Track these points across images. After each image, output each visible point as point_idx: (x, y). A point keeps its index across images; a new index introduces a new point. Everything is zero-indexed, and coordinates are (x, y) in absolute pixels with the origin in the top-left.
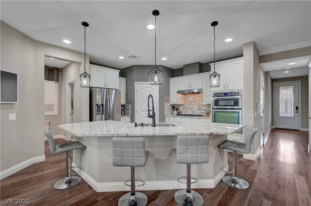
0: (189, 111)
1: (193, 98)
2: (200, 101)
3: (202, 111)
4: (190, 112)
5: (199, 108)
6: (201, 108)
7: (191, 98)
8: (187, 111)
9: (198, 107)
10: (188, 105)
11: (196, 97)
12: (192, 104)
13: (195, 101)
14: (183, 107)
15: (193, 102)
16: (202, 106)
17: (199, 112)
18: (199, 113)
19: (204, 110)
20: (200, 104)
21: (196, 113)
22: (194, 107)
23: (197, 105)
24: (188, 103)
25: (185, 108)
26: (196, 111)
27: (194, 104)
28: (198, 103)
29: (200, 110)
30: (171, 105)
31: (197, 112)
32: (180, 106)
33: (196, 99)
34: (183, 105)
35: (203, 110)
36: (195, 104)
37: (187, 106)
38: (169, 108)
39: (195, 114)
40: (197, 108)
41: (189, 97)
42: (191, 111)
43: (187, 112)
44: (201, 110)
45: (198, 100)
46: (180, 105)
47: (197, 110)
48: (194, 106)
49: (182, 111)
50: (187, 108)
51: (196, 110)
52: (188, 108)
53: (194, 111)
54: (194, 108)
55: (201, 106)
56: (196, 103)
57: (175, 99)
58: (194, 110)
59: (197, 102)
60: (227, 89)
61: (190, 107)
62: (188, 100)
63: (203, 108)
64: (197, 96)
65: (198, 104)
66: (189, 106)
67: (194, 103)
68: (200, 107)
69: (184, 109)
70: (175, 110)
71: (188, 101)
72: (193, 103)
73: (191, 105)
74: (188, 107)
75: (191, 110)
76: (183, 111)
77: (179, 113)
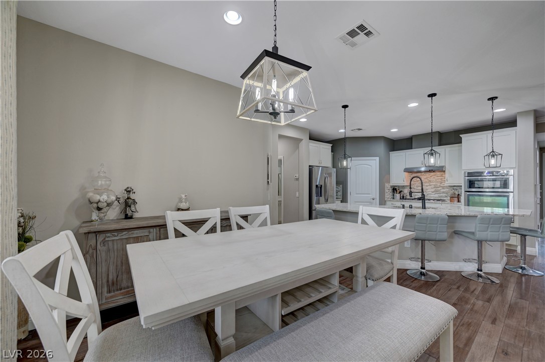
2: (437, 182)
3: (441, 195)
5: (436, 191)
6: (439, 191)
10: (417, 186)
11: (431, 177)
13: (430, 181)
14: (408, 189)
15: (426, 182)
16: (441, 188)
17: (437, 195)
20: (437, 185)
28: (434, 183)
30: (391, 187)
31: (432, 196)
33: (431, 179)
34: (408, 187)
35: (443, 193)
36: (430, 185)
38: (389, 189)
40: (433, 190)
43: (415, 195)
44: (440, 193)
45: (434, 180)
46: (405, 187)
48: (427, 188)
50: (415, 191)
51: (430, 193)
55: (439, 187)
56: (431, 184)
57: (399, 178)
63: (442, 190)
64: (433, 175)
65: (435, 185)
68: (438, 189)
70: (398, 192)
71: (417, 181)
72: (425, 184)
74: (417, 189)
77: (403, 196)
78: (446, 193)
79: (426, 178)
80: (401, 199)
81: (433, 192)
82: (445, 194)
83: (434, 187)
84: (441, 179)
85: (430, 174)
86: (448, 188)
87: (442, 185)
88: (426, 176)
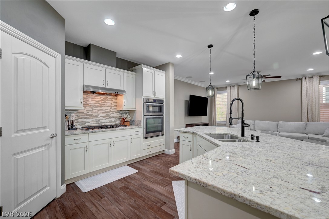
0: (90, 120)
1: (96, 100)
2: (108, 106)
4: (92, 123)
5: (107, 116)
6: (109, 116)
7: (94, 100)
8: (86, 120)
9: (106, 114)
10: (87, 111)
11: (102, 100)
12: (95, 109)
13: (101, 105)
14: (77, 114)
15: (97, 106)
16: (111, 113)
17: (107, 121)
18: (106, 123)
19: (114, 118)
20: (107, 109)
21: (102, 123)
22: (98, 114)
23: (104, 111)
24: (88, 108)
25: (81, 115)
26: (102, 120)
27: (98, 110)
28: (105, 108)
29: (108, 119)
31: (103, 121)
32: (71, 113)
33: (103, 103)
34: (76, 112)
35: (113, 117)
36: (101, 110)
37: (85, 112)
39: (100, 124)
40: (104, 115)
41: (89, 98)
43: (86, 122)
44: (110, 118)
45: (105, 104)
46: (71, 111)
47: (104, 119)
48: (99, 113)
49: (76, 121)
51: (101, 118)
52: (88, 117)
53: (99, 120)
54: (98, 116)
56: (103, 108)
58: (99, 118)
59: (104, 106)
61: (91, 114)
62: (88, 102)
63: (112, 115)
64: (104, 99)
65: (105, 109)
66: (90, 113)
67: (100, 109)
68: (109, 113)
69: (79, 118)
71: (88, 104)
72: (97, 109)
73: (94, 111)
74: (88, 114)
75: (94, 119)
77: (72, 125)
78: (115, 118)
80: (69, 129)
81: (104, 117)
82: (114, 119)
83: (105, 112)
84: (111, 103)
85: (101, 97)
86: (116, 113)
87: (112, 110)
88: (97, 99)
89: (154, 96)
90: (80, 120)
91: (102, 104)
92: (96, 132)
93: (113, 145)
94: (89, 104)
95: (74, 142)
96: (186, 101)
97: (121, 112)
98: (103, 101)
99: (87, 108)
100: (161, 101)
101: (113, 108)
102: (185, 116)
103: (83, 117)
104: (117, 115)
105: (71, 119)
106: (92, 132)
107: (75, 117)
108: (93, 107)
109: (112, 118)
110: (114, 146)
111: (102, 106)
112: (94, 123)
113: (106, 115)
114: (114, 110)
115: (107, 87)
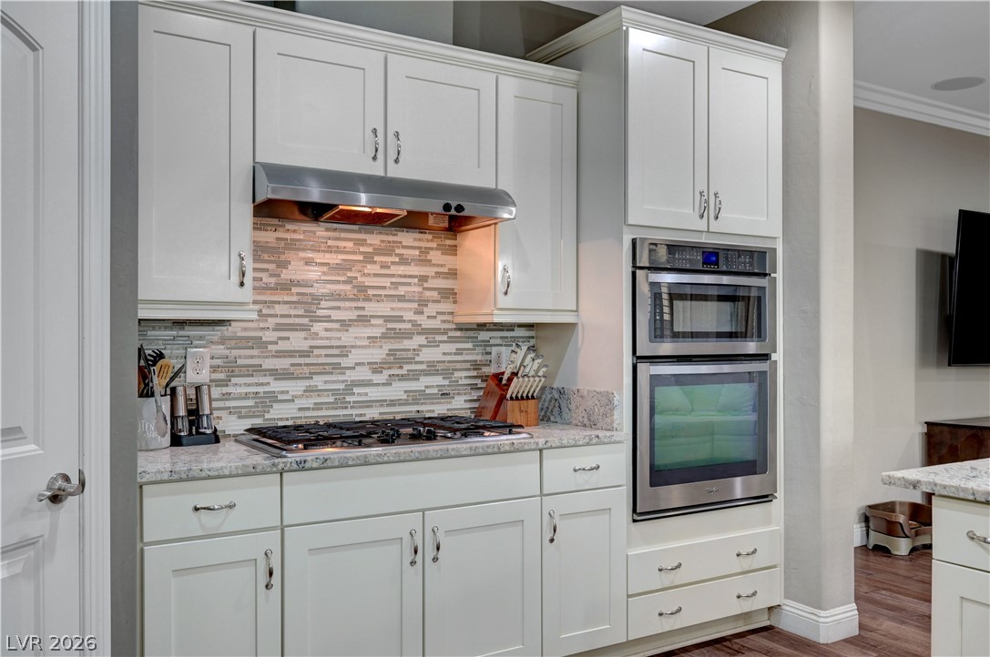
0: (295, 387)
1: (334, 259)
2: (401, 298)
3: (425, 381)
4: (309, 402)
5: (396, 359)
6: (410, 361)
7: (319, 257)
8: (276, 386)
9: (387, 346)
10: (279, 328)
11: (369, 258)
12: (328, 319)
13: (362, 289)
14: (220, 350)
15: (340, 297)
16: (421, 340)
17: (398, 390)
18: (392, 403)
19: (436, 373)
20: (399, 319)
21: (368, 405)
22: (344, 351)
23: (377, 332)
25: (245, 357)
26: (369, 384)
27: (345, 325)
28: (385, 308)
29: (402, 378)
31: (374, 393)
32: (190, 342)
33: (370, 275)
34: (215, 333)
35: (432, 369)
36: (364, 320)
37: (269, 336)
39: (354, 414)
40: (379, 354)
41: (291, 246)
42: (320, 392)
43: (273, 398)
44: (413, 376)
45: (386, 282)
46: (187, 332)
47: (377, 378)
48: (346, 338)
49: (216, 392)
50: (269, 364)
51: (363, 374)
52: (284, 363)
53: (349, 388)
54: (345, 362)
55: (407, 335)
56: (371, 308)
58: (351, 376)
59: (378, 298)
60: (715, 226)
61: (305, 345)
62: (286, 275)
63: (430, 354)
64: (378, 251)
65: (388, 319)
66: (297, 341)
67: (353, 315)
68: (407, 344)
69: (231, 369)
71: (286, 286)
72: (335, 315)
73: (318, 327)
74: (283, 346)
75: (318, 381)
76: (227, 397)
77: (194, 414)
78: (447, 373)
79: (340, 268)
80: (176, 441)
81: (377, 368)
82: (438, 380)
83: (384, 337)
84: (423, 279)
85: (363, 242)
86: (452, 340)
87: (426, 323)
88: (338, 251)
89: (702, 225)
90: (240, 386)
91: (369, 281)
92: (325, 465)
93: (430, 553)
94: (293, 283)
95: (194, 524)
96: (926, 257)
97: (483, 335)
98: (370, 268)
99: (279, 309)
100: (756, 260)
101: (431, 309)
102: (923, 360)
103: (258, 369)
104: (459, 352)
105: (192, 376)
106: (301, 466)
107: (214, 369)
108: (316, 299)
109: (426, 373)
110: (435, 559)
111: (368, 299)
112: (318, 406)
113: (392, 352)
114: (436, 324)
115: (395, 172)
